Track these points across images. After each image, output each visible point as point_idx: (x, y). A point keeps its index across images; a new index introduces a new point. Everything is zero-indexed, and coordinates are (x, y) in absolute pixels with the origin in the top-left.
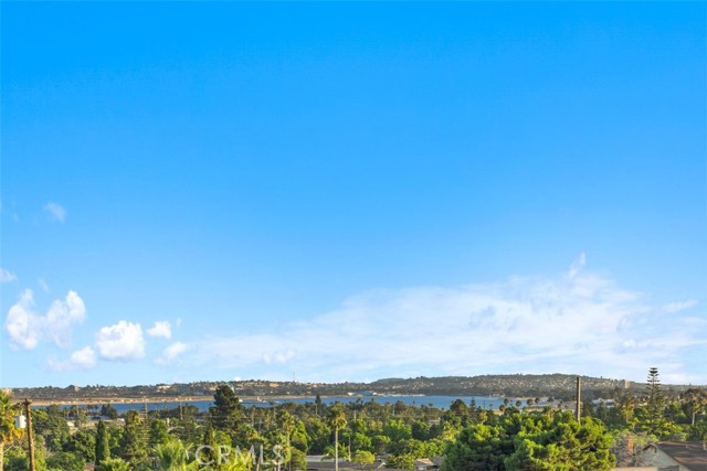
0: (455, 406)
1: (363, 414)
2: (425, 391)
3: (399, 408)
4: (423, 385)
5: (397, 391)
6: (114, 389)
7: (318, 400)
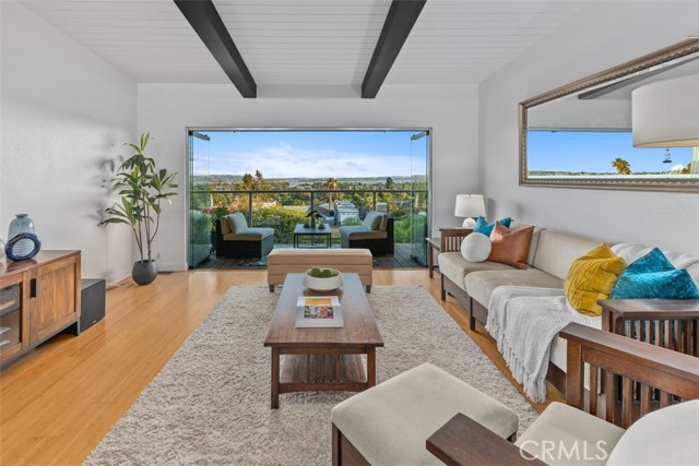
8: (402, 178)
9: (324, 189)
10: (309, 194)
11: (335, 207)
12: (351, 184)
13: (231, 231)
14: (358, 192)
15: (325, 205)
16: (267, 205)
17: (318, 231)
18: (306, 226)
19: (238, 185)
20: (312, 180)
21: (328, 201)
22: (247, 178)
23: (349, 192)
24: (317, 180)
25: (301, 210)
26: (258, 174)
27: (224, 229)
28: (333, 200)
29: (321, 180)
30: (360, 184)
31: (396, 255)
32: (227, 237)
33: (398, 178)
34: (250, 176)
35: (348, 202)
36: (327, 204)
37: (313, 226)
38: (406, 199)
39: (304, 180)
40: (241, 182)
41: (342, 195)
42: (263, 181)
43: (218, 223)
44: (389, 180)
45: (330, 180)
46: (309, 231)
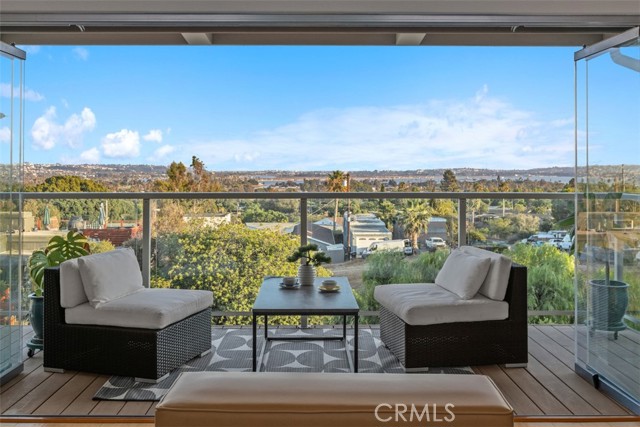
0: (572, 182)
1: (522, 186)
2: (558, 174)
3: (542, 183)
4: (556, 171)
5: (542, 174)
6: (396, 172)
7: (499, 178)
8: (472, 172)
9: (325, 191)
10: (297, 203)
11: (346, 225)
12: (375, 184)
13: (85, 301)
14: (388, 196)
15: (325, 222)
16: (211, 222)
17: (319, 302)
18: (288, 286)
19: (158, 184)
20: (301, 175)
21: (331, 215)
22: (175, 171)
23: (371, 196)
24: (309, 174)
25: (280, 231)
26: (196, 163)
27: (68, 296)
28: (341, 211)
29: (318, 174)
30: (392, 183)
31: (531, 365)
32: (73, 316)
33: (464, 172)
34: (181, 167)
35: (369, 215)
36: (329, 221)
37: (307, 285)
38: (481, 210)
39: (285, 174)
40: (164, 178)
41: (359, 202)
42: (206, 176)
43: (52, 279)
44: (448, 175)
45: (337, 174)
46: (296, 301)
